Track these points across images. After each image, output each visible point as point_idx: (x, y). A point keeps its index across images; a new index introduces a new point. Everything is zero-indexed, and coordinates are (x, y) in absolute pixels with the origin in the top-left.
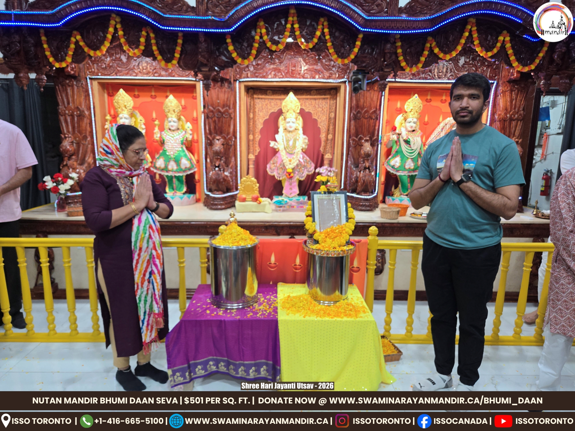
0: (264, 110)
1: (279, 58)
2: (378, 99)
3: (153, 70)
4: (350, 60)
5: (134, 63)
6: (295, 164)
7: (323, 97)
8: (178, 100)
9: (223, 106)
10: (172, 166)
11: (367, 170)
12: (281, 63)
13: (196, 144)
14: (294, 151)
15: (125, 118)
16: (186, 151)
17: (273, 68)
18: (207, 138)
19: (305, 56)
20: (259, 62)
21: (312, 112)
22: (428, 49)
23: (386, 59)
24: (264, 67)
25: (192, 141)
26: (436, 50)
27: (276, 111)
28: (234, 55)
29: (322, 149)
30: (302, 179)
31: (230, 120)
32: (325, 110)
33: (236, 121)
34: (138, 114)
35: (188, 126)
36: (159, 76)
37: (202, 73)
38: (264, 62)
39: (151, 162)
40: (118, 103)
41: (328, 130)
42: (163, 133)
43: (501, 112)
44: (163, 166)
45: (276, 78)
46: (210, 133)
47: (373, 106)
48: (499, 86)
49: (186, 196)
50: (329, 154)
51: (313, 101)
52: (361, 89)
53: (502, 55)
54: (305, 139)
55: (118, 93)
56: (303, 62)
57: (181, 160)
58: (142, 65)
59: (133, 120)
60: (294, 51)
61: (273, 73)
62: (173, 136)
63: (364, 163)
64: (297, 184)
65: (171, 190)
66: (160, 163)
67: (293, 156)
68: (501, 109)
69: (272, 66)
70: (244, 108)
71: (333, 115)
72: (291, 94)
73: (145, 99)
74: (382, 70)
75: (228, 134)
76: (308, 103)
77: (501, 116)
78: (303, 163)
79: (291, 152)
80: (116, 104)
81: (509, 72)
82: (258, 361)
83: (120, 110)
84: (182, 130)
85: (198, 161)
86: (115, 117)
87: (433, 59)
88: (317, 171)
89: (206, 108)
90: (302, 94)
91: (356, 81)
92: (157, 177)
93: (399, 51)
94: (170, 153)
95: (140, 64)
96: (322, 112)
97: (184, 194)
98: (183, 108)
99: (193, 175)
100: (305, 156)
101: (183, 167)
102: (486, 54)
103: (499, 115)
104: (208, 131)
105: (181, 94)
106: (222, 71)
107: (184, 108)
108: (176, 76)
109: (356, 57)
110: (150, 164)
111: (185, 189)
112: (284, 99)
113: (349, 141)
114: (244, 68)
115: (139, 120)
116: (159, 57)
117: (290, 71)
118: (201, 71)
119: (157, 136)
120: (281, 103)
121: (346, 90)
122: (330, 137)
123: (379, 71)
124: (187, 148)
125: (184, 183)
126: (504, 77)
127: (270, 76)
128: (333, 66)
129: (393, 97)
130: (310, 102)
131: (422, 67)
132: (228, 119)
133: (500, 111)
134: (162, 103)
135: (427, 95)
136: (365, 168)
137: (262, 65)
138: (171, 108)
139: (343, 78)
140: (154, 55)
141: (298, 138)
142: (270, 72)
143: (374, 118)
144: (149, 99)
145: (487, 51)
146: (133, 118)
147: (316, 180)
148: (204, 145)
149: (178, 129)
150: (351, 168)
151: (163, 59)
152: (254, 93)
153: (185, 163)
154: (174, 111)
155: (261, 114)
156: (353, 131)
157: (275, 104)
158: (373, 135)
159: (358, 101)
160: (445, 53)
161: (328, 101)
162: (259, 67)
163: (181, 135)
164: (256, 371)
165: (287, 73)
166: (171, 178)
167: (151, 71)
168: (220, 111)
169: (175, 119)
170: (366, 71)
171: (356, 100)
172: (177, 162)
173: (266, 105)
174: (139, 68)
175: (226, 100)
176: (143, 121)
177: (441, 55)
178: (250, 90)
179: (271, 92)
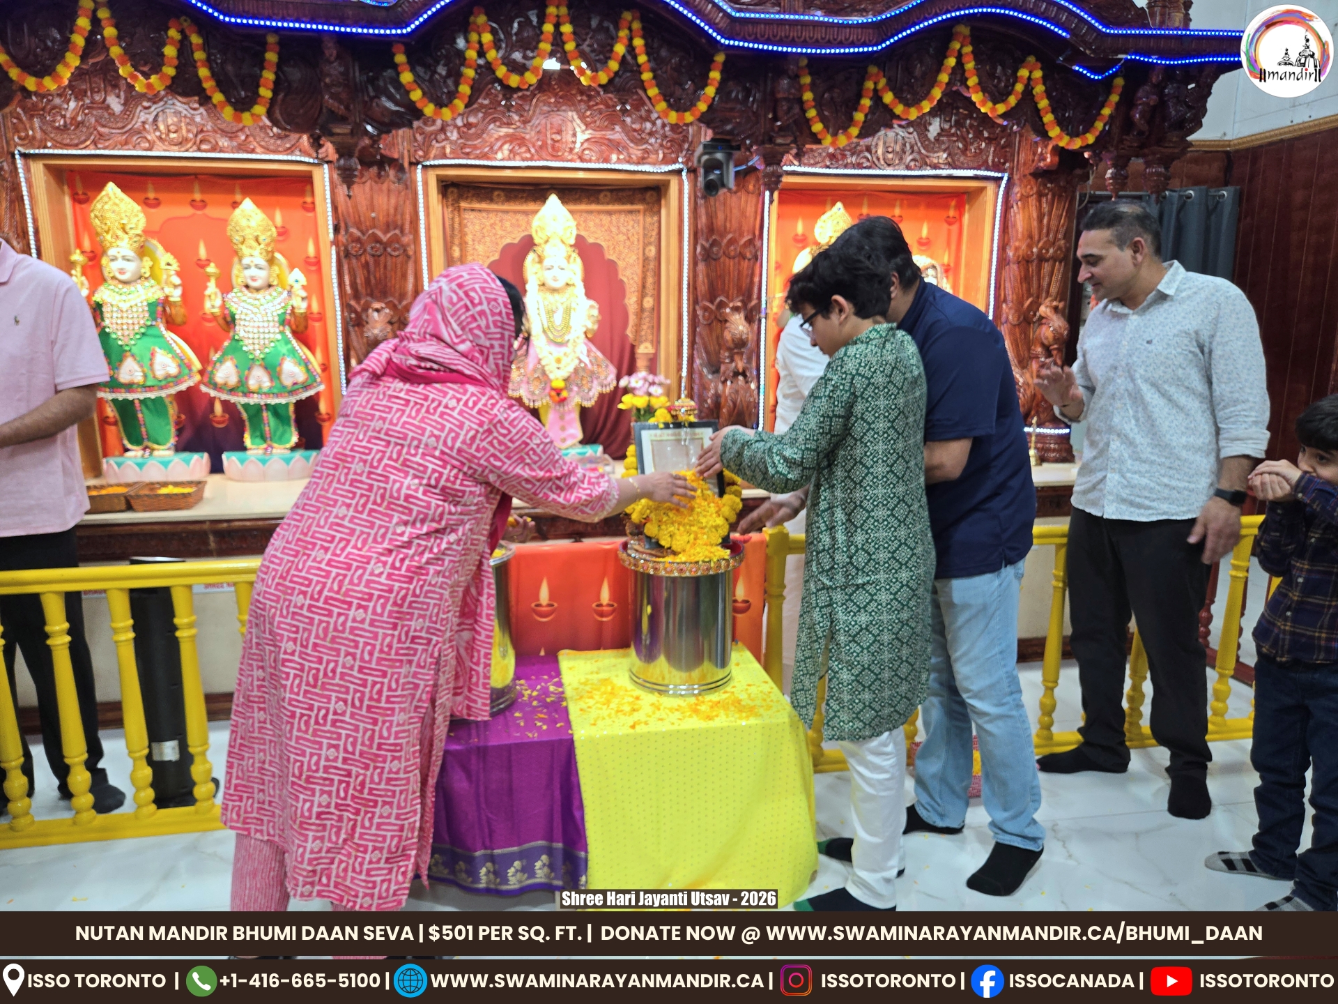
0: (488, 239)
1: (520, 110)
2: (756, 212)
3: (196, 136)
4: (698, 115)
5: (143, 116)
6: (571, 369)
7: (628, 207)
8: (265, 212)
9: (387, 228)
10: (259, 378)
11: (741, 378)
12: (525, 122)
13: (317, 325)
14: (566, 338)
15: (124, 258)
16: (294, 342)
17: (507, 135)
18: (345, 306)
19: (583, 106)
20: (472, 120)
21: (603, 244)
22: (871, 94)
23: (780, 114)
24: (483, 132)
25: (307, 317)
26: (888, 98)
27: (516, 241)
28: (416, 95)
29: (630, 332)
30: (588, 404)
31: (407, 262)
32: (635, 239)
33: (421, 265)
34: (160, 249)
35: (297, 278)
36: (213, 150)
37: (334, 139)
38: (484, 119)
39: (201, 372)
40: (102, 219)
41: (644, 287)
42: (230, 296)
43: (1018, 245)
44: (233, 381)
45: (514, 159)
46: (356, 296)
47: (745, 228)
48: (1014, 184)
49: (299, 454)
50: (648, 345)
51: (606, 219)
52: (723, 185)
53: (1026, 112)
54: (592, 307)
55: (103, 193)
56: (578, 121)
57: (280, 365)
58: (165, 121)
59: (147, 262)
60: (556, 95)
61: (506, 147)
62: (256, 302)
63: (732, 360)
64: (576, 416)
65: (258, 440)
66: (226, 372)
67: (563, 349)
68: (1020, 236)
69: (504, 131)
70: (437, 233)
71: (652, 251)
72: (553, 199)
73: (176, 209)
74: (771, 140)
75: (402, 296)
76: (593, 221)
77: (1021, 252)
78: (589, 366)
79: (559, 340)
80: (97, 222)
81: (1035, 154)
82: (527, 846)
83: (108, 237)
84: (280, 289)
85: (325, 367)
86: (95, 258)
87: (881, 118)
88: (623, 383)
89: (342, 232)
90: (578, 201)
91: (711, 166)
92: (218, 408)
93: (808, 96)
94: (251, 348)
95: (160, 119)
96: (628, 243)
97: (293, 449)
98: (280, 234)
99: (312, 403)
100: (594, 349)
101: (288, 382)
102: (993, 109)
103: (1017, 249)
104: (348, 289)
105: (273, 199)
106: (384, 136)
107: (283, 233)
108: (259, 149)
109: (710, 107)
110: (198, 378)
111: (294, 439)
112: (536, 212)
113: (694, 310)
114: (436, 133)
115: (163, 266)
116: (218, 97)
117: (549, 142)
118: (330, 134)
119: (213, 302)
120: (529, 223)
121: (682, 193)
122: (648, 302)
123: (763, 143)
124: (295, 333)
125: (292, 423)
126: (1025, 164)
127: (499, 156)
128: (651, 134)
129: (790, 209)
130: (597, 221)
131: (858, 137)
132: (399, 260)
133: (1017, 239)
134: (225, 222)
135: (860, 205)
136: (736, 374)
137: (481, 126)
138: (247, 231)
139: (675, 161)
140: (204, 90)
141: (573, 306)
142: (499, 144)
143: (749, 255)
144: (188, 211)
145: (995, 103)
146: (146, 259)
147: (621, 406)
148: (339, 325)
149: (270, 286)
150: (701, 375)
151: (228, 100)
152: (461, 197)
153: (292, 371)
154: (257, 239)
155: (480, 248)
156: (702, 288)
157: (512, 225)
158: (749, 297)
159: (711, 217)
160: (908, 105)
161: (641, 217)
162: (473, 131)
163: (279, 300)
164: (523, 870)
165: (541, 147)
166: (256, 412)
167: (191, 136)
168: (378, 241)
169: (263, 263)
170: (734, 144)
171: (707, 214)
172: (273, 370)
173: (491, 225)
174: (157, 129)
175: (392, 211)
176: (175, 266)
177: (899, 109)
178: (451, 190)
179: (502, 194)
